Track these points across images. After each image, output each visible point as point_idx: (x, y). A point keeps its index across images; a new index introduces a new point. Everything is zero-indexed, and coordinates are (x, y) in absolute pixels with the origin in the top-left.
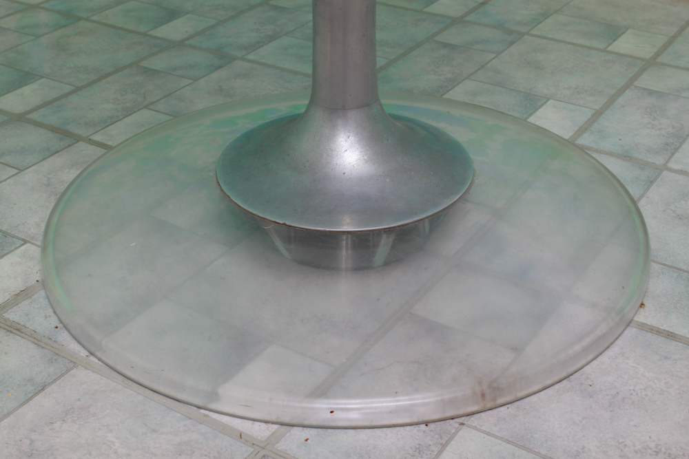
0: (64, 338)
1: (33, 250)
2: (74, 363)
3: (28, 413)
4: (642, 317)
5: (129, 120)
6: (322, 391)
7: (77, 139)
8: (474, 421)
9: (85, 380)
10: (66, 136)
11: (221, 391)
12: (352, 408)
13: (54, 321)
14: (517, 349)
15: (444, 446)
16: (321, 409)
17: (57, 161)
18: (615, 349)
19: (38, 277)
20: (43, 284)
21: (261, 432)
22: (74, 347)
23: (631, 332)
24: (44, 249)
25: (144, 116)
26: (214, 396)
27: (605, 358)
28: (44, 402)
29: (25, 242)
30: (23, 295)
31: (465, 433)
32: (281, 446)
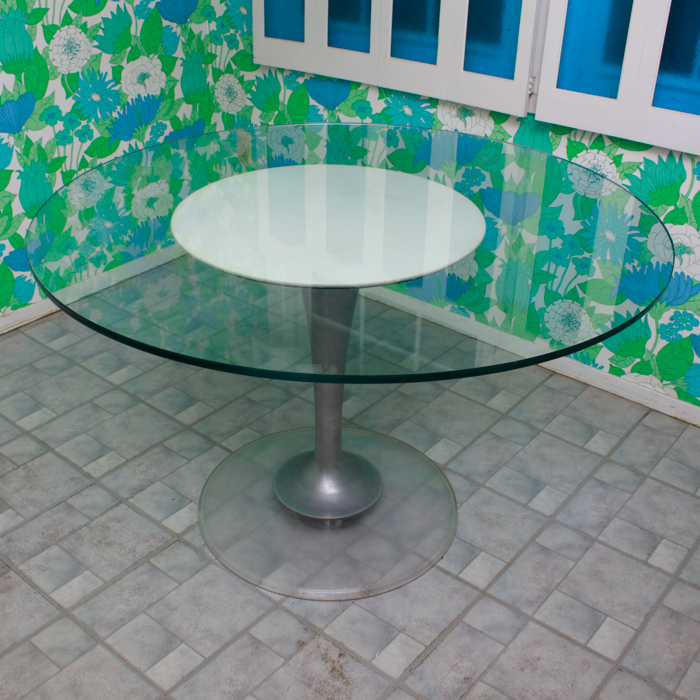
0: (206, 550)
1: (194, 505)
2: (210, 562)
3: (193, 581)
4: (441, 564)
5: (239, 434)
6: (302, 585)
7: (215, 444)
8: (357, 602)
9: (213, 570)
10: (209, 442)
11: (264, 581)
12: (311, 593)
13: (202, 542)
14: (383, 574)
15: (343, 611)
16: (301, 591)
17: (205, 457)
18: (423, 577)
19: (196, 520)
20: (199, 523)
21: (277, 598)
22: (210, 554)
23: (433, 570)
24: (200, 508)
25: (246, 431)
26: (261, 582)
27: (417, 581)
28: (199, 577)
29: (191, 501)
30: (190, 528)
31: (353, 606)
32: (284, 604)
